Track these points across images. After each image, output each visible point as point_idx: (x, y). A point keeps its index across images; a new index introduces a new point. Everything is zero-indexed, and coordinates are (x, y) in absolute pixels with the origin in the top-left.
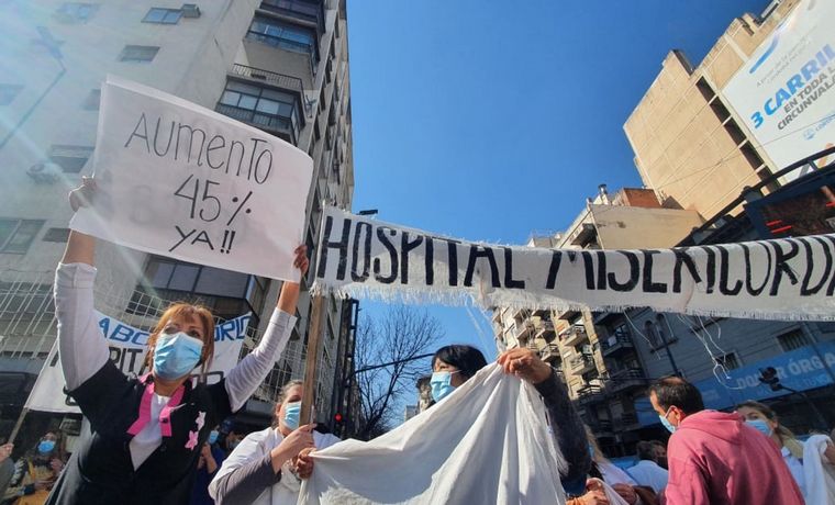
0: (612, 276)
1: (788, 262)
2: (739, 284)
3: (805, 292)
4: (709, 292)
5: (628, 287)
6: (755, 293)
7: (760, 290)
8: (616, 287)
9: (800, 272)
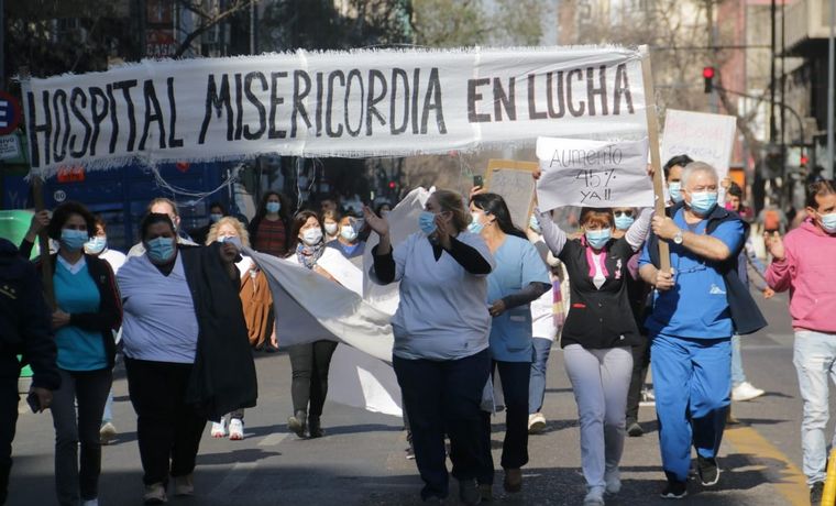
0: (247, 127)
1: (376, 106)
2: (340, 127)
3: (395, 132)
4: (318, 135)
5: (257, 136)
6: (354, 134)
7: (358, 132)
8: (249, 136)
9: (386, 114)
